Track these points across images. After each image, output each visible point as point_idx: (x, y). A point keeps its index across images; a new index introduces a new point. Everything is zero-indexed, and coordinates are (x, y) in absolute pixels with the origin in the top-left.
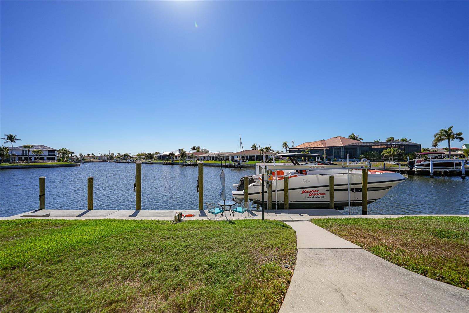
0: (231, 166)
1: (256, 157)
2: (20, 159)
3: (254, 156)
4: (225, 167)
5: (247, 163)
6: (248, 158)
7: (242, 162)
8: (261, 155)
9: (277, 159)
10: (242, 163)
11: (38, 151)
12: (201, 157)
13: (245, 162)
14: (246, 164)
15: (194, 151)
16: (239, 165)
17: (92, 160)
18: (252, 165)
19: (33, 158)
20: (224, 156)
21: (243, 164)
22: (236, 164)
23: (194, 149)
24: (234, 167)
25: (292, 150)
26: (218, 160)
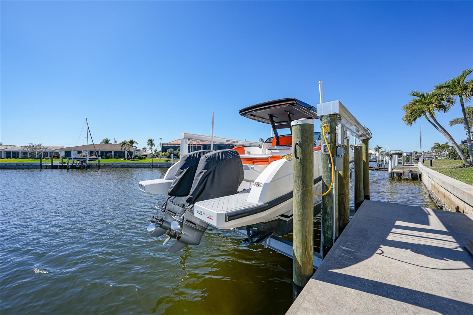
0: (66, 166)
1: (113, 153)
3: (111, 152)
4: (51, 169)
5: (99, 161)
7: (90, 159)
8: (123, 150)
9: (145, 157)
10: (89, 161)
13: (97, 159)
14: (96, 162)
16: (84, 164)
18: (107, 164)
20: (47, 151)
21: (91, 162)
22: (78, 162)
24: (73, 167)
25: (165, 145)
26: (30, 158)
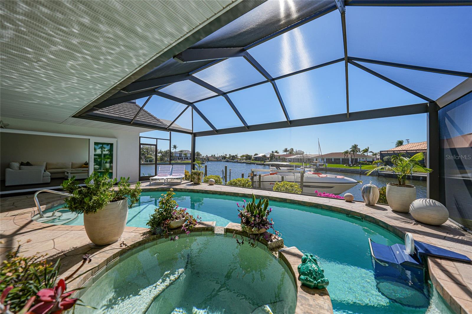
2: (179, 159)
3: (340, 159)
5: (326, 166)
6: (333, 160)
11: (186, 154)
12: (288, 158)
15: (285, 153)
17: (213, 160)
19: (184, 158)
23: (286, 150)
